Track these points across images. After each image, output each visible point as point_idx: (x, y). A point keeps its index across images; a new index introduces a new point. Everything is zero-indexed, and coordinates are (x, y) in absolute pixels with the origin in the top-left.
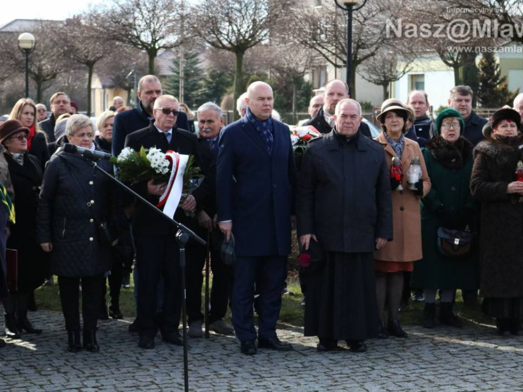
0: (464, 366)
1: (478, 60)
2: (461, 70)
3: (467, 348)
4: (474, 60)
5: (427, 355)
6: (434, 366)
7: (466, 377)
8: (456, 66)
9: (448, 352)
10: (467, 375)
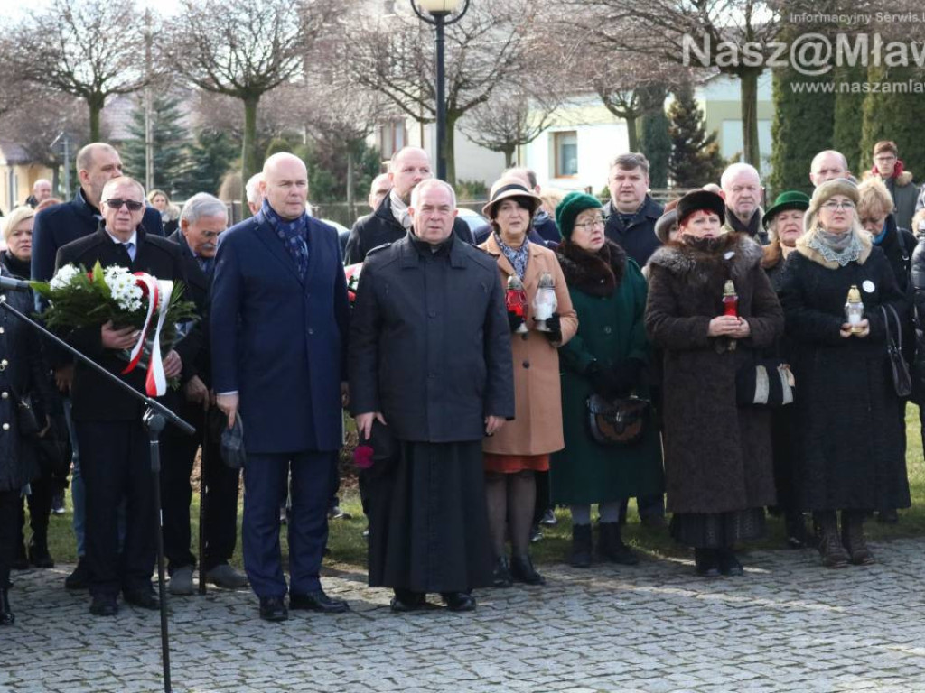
0: (640, 628)
1: (669, 102)
2: (638, 122)
3: (647, 598)
4: (661, 105)
5: (577, 612)
6: (589, 630)
7: (642, 647)
8: (630, 116)
9: (614, 606)
10: (645, 643)
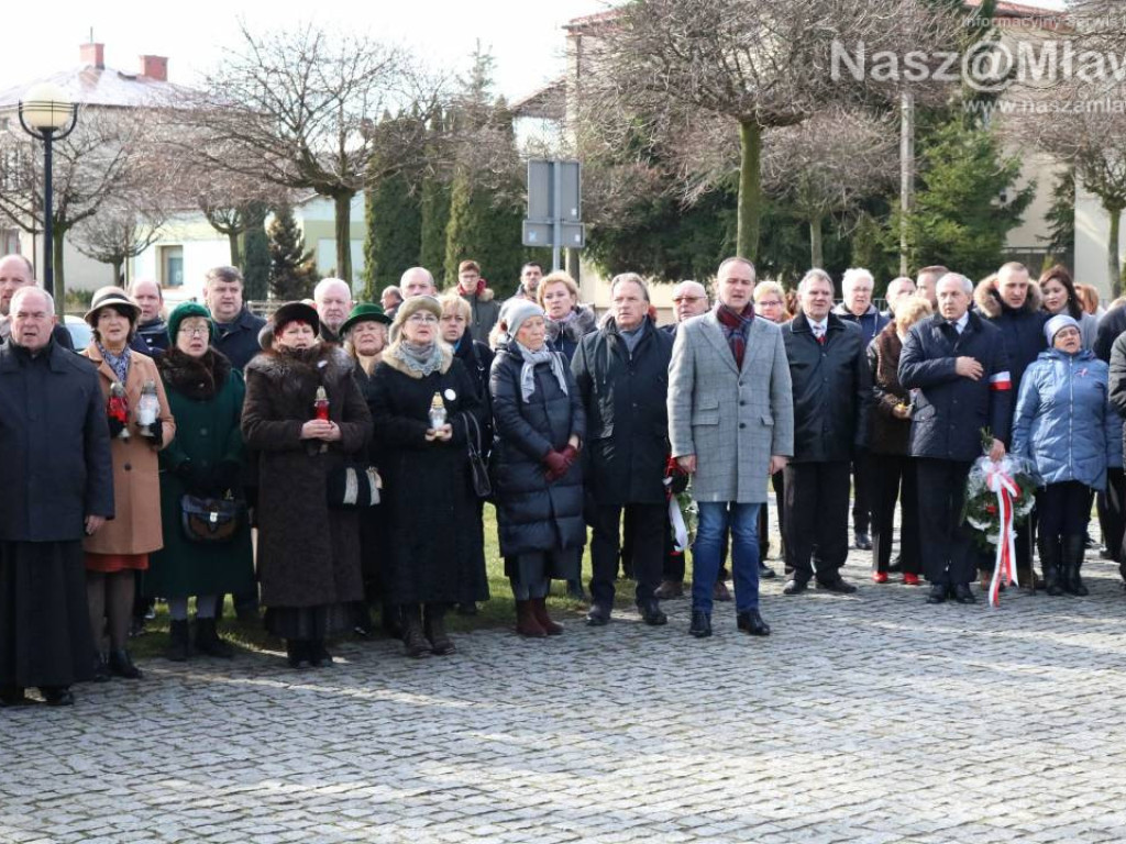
0: (233, 720)
1: (270, 221)
2: (240, 238)
3: (242, 690)
4: (261, 223)
5: (174, 706)
6: (184, 722)
7: (235, 738)
8: (232, 232)
9: (209, 698)
10: (238, 734)
